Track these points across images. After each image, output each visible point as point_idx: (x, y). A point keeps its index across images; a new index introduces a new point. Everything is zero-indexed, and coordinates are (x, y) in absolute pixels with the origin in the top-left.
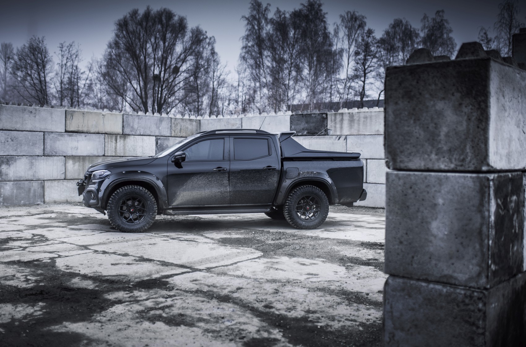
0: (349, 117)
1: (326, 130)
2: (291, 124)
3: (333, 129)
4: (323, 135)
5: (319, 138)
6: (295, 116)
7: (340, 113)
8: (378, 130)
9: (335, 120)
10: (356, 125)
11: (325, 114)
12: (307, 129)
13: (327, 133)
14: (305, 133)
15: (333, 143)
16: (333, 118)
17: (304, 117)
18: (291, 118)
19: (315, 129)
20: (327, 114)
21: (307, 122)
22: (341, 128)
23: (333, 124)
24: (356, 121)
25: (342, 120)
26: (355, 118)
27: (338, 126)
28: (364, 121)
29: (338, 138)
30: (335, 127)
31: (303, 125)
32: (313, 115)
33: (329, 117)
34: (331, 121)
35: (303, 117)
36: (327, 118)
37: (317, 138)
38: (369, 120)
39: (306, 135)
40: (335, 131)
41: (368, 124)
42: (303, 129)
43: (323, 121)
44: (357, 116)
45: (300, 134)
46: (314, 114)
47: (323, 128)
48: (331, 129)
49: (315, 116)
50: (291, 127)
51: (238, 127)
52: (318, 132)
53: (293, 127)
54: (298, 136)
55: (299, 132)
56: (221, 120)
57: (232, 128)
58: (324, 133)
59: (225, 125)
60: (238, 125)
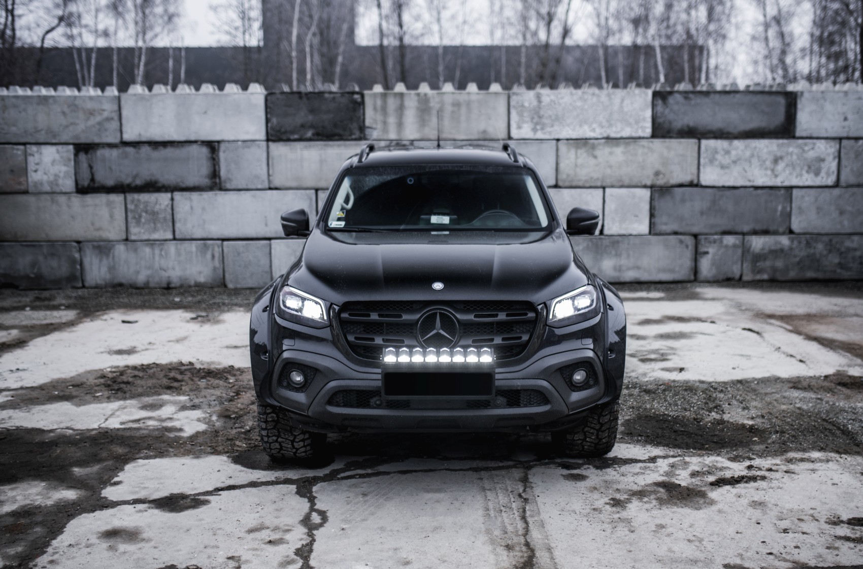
0: (419, 101)
1: (362, 128)
2: (266, 113)
3: (379, 126)
4: (356, 140)
5: (345, 146)
6: (279, 96)
7: (396, 94)
8: (485, 132)
9: (384, 109)
10: (434, 120)
11: (357, 93)
12: (312, 126)
13: (365, 135)
14: (309, 134)
16: (379, 102)
17: (305, 100)
18: (266, 100)
19: (335, 125)
20: (363, 96)
21: (312, 111)
22: (400, 125)
23: (379, 117)
24: (434, 112)
25: (401, 108)
26: (432, 104)
27: (392, 120)
28: (453, 112)
30: (385, 123)
31: (302, 116)
33: (369, 102)
34: (375, 109)
35: (301, 98)
36: (363, 103)
37: (339, 146)
38: (463, 110)
39: (310, 140)
40: (385, 130)
41: (463, 118)
42: (303, 126)
43: (355, 110)
44: (437, 100)
45: (296, 136)
46: (329, 93)
47: (355, 125)
48: (374, 126)
49: (334, 98)
50: (267, 121)
51: (109, 119)
52: (341, 132)
53: (274, 120)
54: (289, 140)
55: (293, 132)
56: (51, 101)
57: (88, 119)
58: (357, 134)
59: (64, 113)
60: (106, 114)
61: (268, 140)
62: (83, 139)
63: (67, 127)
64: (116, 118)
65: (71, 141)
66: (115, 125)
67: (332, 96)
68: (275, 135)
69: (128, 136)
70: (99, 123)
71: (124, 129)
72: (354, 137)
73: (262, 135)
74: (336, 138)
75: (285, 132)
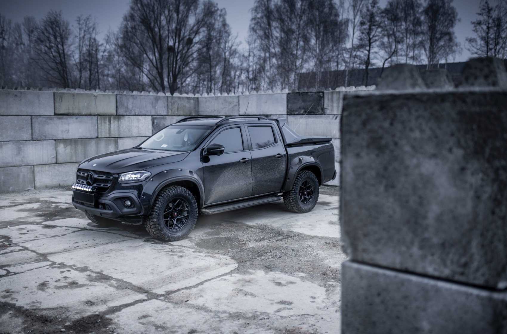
1: (323, 109)
2: (287, 102)
3: (330, 108)
5: (316, 117)
6: (292, 94)
7: (337, 92)
9: (332, 99)
11: (321, 92)
13: (324, 112)
14: (302, 112)
15: (330, 123)
16: (330, 96)
17: (301, 96)
18: (287, 97)
19: (312, 108)
20: (323, 93)
21: (304, 101)
22: (338, 107)
23: (330, 104)
25: (339, 99)
27: (335, 105)
29: (335, 118)
30: (332, 106)
31: (300, 104)
32: (309, 94)
33: (326, 96)
34: (328, 99)
35: (299, 95)
36: (324, 97)
37: (313, 117)
39: (302, 114)
40: (332, 110)
42: (300, 108)
43: (320, 100)
45: (297, 113)
46: (311, 92)
47: (320, 107)
48: (328, 108)
49: (312, 95)
50: (288, 106)
51: (236, 106)
52: (314, 111)
53: (290, 105)
54: (295, 114)
55: (296, 111)
56: (219, 98)
57: (229, 106)
58: (320, 112)
59: (222, 103)
60: (235, 104)
61: (287, 114)
62: (228, 114)
63: (223, 109)
64: (238, 105)
65: (224, 115)
66: (237, 108)
67: (311, 94)
68: (290, 112)
69: (241, 113)
70: (233, 107)
71: (240, 109)
72: (319, 113)
73: (285, 113)
74: (312, 113)
75: (293, 111)
